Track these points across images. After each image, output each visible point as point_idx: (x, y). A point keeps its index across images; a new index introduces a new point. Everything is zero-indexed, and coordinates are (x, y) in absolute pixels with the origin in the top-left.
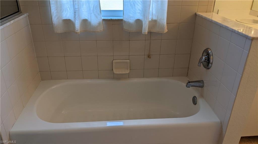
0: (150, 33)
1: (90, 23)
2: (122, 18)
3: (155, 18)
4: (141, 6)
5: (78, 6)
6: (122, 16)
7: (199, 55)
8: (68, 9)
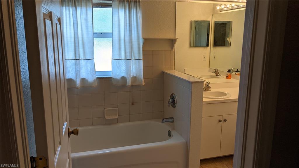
0: (132, 86)
1: (87, 81)
2: (111, 76)
3: (135, 75)
4: (125, 68)
5: (79, 69)
6: (111, 75)
7: (168, 98)
8: (71, 71)
